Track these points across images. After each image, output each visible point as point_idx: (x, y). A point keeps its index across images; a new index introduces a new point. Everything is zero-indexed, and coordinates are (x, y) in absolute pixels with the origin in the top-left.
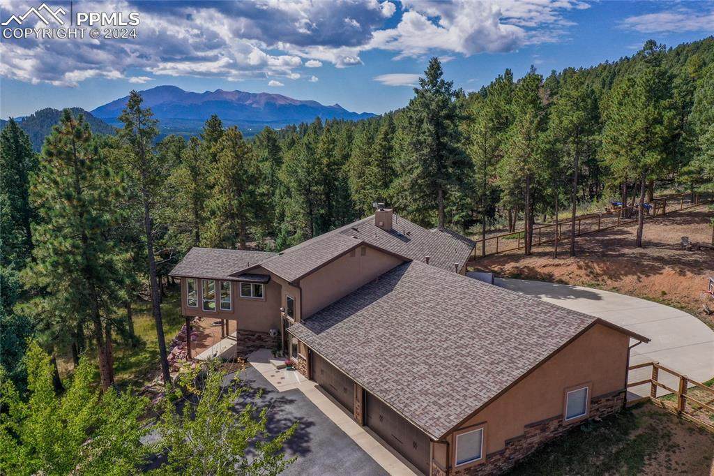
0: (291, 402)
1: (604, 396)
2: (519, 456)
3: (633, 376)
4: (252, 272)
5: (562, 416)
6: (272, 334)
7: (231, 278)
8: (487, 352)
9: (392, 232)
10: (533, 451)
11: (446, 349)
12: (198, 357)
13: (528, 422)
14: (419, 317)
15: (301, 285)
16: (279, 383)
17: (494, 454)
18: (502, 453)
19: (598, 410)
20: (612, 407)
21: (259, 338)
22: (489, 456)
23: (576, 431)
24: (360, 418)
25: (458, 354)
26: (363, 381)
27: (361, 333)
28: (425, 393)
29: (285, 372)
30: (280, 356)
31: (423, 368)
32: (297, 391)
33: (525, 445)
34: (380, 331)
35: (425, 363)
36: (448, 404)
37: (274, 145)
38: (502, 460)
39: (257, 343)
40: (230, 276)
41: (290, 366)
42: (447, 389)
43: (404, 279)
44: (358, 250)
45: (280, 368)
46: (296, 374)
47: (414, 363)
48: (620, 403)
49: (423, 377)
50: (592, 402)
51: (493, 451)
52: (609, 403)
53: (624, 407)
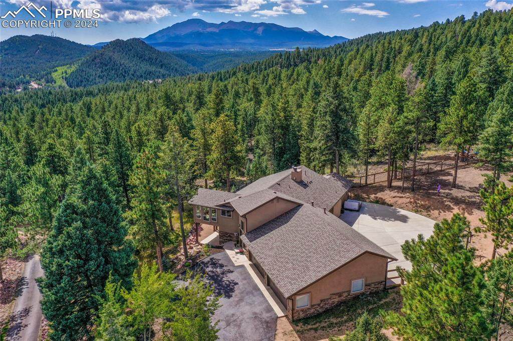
1: (372, 283)
2: (327, 306)
3: (389, 275)
4: (227, 205)
5: (350, 291)
6: (235, 235)
7: (217, 207)
8: (317, 261)
9: (301, 182)
10: (335, 304)
11: (302, 257)
12: (201, 242)
13: (331, 293)
14: (296, 239)
15: (247, 217)
16: (236, 261)
17: (315, 305)
18: (319, 305)
19: (369, 289)
20: (378, 288)
21: (229, 236)
22: (312, 306)
23: (356, 298)
25: (306, 260)
27: (270, 244)
28: (287, 277)
29: (239, 256)
30: (238, 246)
31: (290, 265)
32: (243, 266)
33: (330, 302)
34: (278, 244)
35: (292, 263)
36: (295, 283)
38: (319, 308)
39: (229, 238)
40: (216, 206)
41: (242, 253)
42: (296, 276)
43: (296, 215)
44: (274, 201)
45: (237, 253)
46: (244, 257)
47: (287, 263)
48: (382, 287)
49: (289, 270)
50: (366, 286)
51: (315, 303)
52: (376, 286)
53: (385, 288)
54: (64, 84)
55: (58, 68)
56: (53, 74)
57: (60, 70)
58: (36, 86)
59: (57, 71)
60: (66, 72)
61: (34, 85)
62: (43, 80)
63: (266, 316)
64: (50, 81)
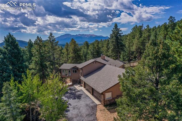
0: (80, 91)
4: (75, 68)
6: (78, 80)
9: (105, 60)
11: (107, 79)
14: (104, 74)
15: (83, 69)
16: (78, 89)
18: (116, 98)
21: (76, 81)
22: (113, 98)
24: (92, 94)
26: (91, 85)
28: (101, 86)
29: (80, 87)
32: (81, 90)
37: (88, 45)
40: (71, 68)
41: (81, 86)
44: (94, 62)
46: (82, 87)
47: (101, 82)
49: (102, 84)
63: (92, 105)
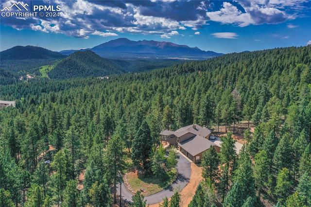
4: (172, 135)
15: (180, 138)
24: (187, 156)
26: (188, 151)
40: (169, 135)
45: (176, 150)
46: (179, 150)
54: (47, 76)
55: (43, 67)
56: (40, 70)
57: (44, 68)
58: (30, 77)
59: (42, 68)
60: (48, 69)
61: (29, 76)
62: (34, 73)
63: (188, 162)
64: (38, 74)
